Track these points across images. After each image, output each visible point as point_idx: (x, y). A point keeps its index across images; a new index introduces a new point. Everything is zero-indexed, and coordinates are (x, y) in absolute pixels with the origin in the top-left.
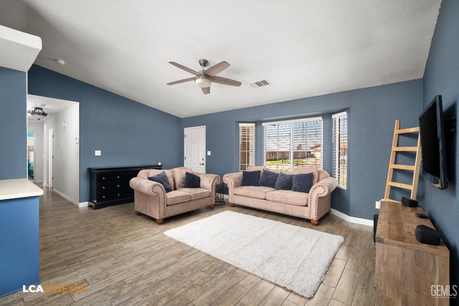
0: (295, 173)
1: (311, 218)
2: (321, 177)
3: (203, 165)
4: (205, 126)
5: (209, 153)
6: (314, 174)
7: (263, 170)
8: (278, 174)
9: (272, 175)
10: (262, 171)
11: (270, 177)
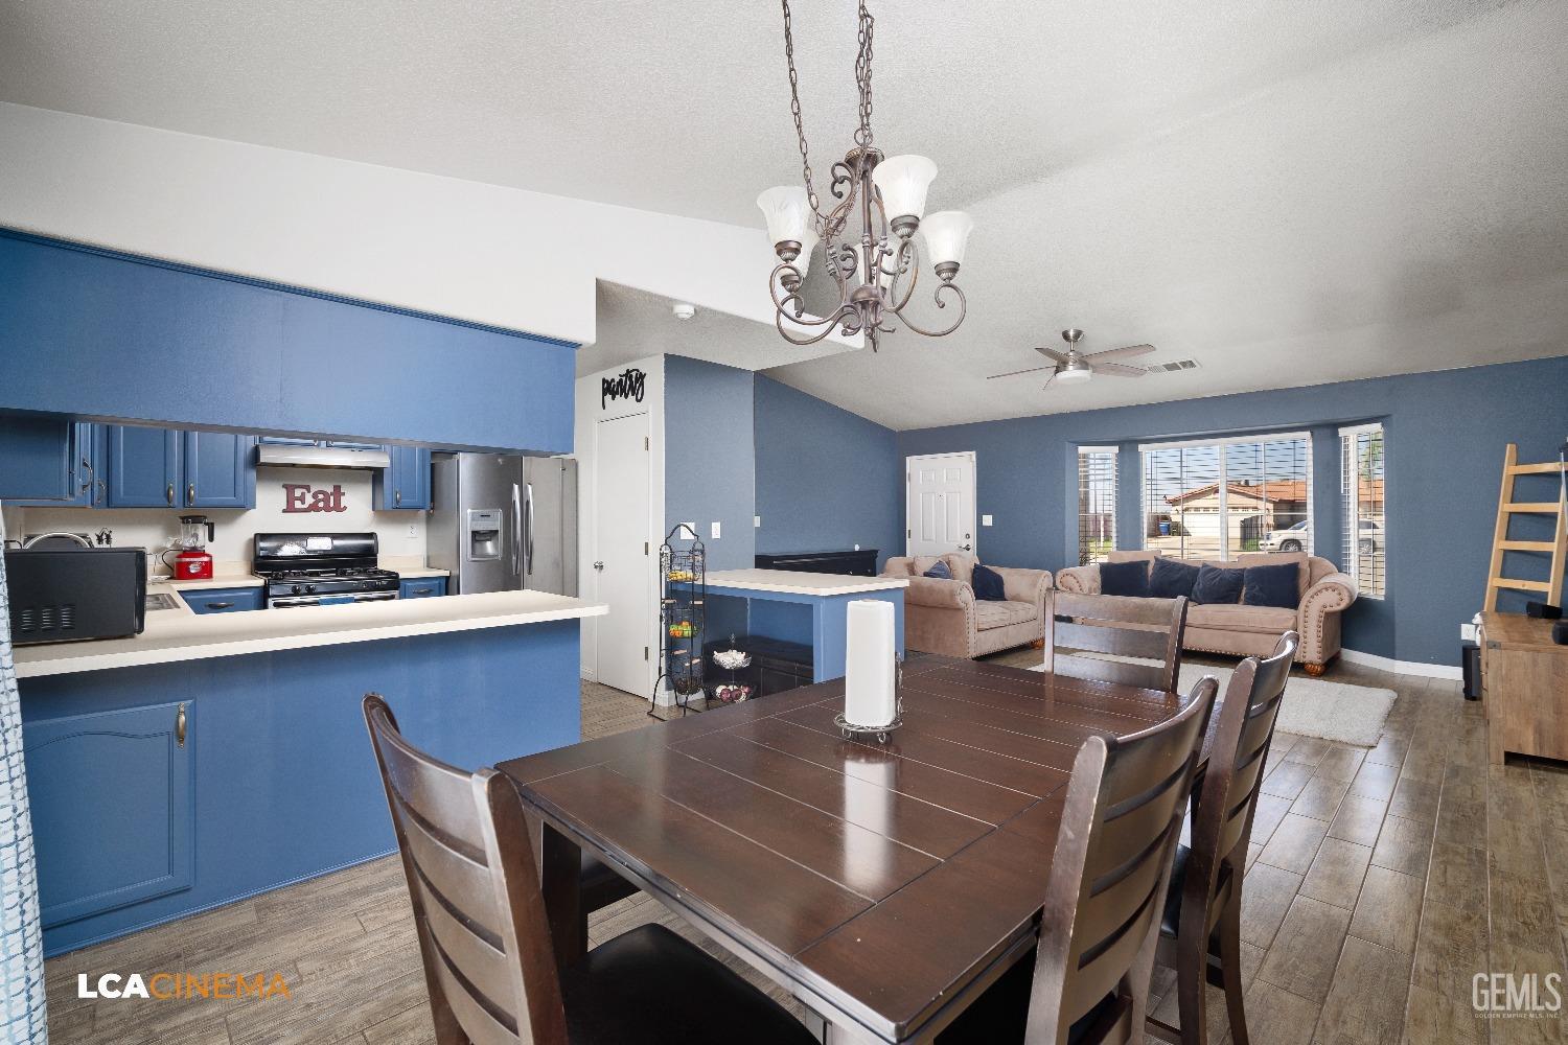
0: (1249, 565)
1: (1307, 660)
2: (1316, 572)
3: (968, 549)
4: (973, 453)
5: (988, 520)
6: (1300, 566)
7: (1157, 559)
8: (1198, 570)
9: (1182, 572)
10: (1153, 562)
11: (1178, 576)
